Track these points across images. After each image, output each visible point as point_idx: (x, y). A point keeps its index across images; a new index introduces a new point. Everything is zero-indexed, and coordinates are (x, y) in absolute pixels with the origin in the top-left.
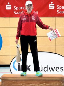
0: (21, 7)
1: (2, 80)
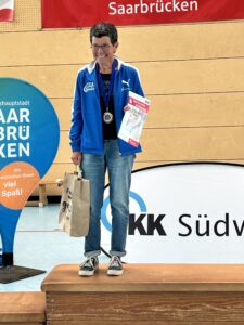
1: (47, 293)
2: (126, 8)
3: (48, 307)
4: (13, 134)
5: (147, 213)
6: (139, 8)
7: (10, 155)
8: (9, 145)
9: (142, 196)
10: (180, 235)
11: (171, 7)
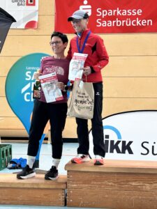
0: (114, 11)
1: (68, 171)
2: (107, 23)
3: (68, 180)
5: (122, 140)
6: (115, 23)
9: (119, 130)
10: (142, 154)
11: (135, 23)
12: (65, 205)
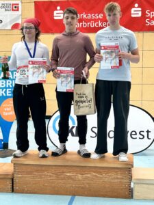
0: (81, 15)
1: (14, 164)
3: (15, 171)
4: (10, 84)
5: (76, 126)
7: (8, 95)
8: (8, 90)
10: (91, 137)
11: (98, 25)
12: (13, 191)
